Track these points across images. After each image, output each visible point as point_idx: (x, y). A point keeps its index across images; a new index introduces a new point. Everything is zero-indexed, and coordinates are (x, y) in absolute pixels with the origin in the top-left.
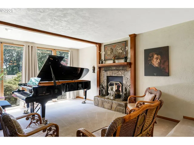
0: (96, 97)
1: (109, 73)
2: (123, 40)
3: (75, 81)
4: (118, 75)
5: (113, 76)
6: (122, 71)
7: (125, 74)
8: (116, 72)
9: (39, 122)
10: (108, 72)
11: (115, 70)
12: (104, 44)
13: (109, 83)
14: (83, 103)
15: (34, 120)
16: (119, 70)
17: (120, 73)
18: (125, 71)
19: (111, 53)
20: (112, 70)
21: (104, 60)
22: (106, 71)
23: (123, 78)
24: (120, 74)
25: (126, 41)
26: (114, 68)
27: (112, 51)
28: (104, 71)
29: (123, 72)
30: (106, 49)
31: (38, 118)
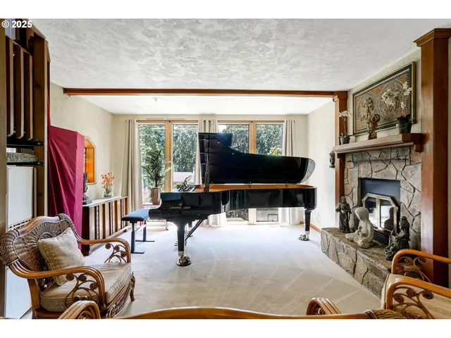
0: (325, 231)
1: (364, 171)
2: (402, 66)
3: (287, 186)
4: (385, 175)
5: (374, 177)
6: (397, 165)
7: (406, 173)
8: (382, 165)
9: (125, 258)
10: (362, 168)
11: (376, 161)
12: (354, 92)
13: (365, 199)
14: (300, 239)
15: (118, 251)
16: (390, 161)
17: (392, 169)
18: (408, 163)
19: (369, 111)
20: (370, 162)
21: (354, 134)
22: (356, 163)
23: (402, 184)
24: (391, 172)
25: (409, 66)
26: (376, 155)
27: (372, 107)
28: (352, 165)
29: (400, 165)
30: (358, 102)
31: (124, 250)
